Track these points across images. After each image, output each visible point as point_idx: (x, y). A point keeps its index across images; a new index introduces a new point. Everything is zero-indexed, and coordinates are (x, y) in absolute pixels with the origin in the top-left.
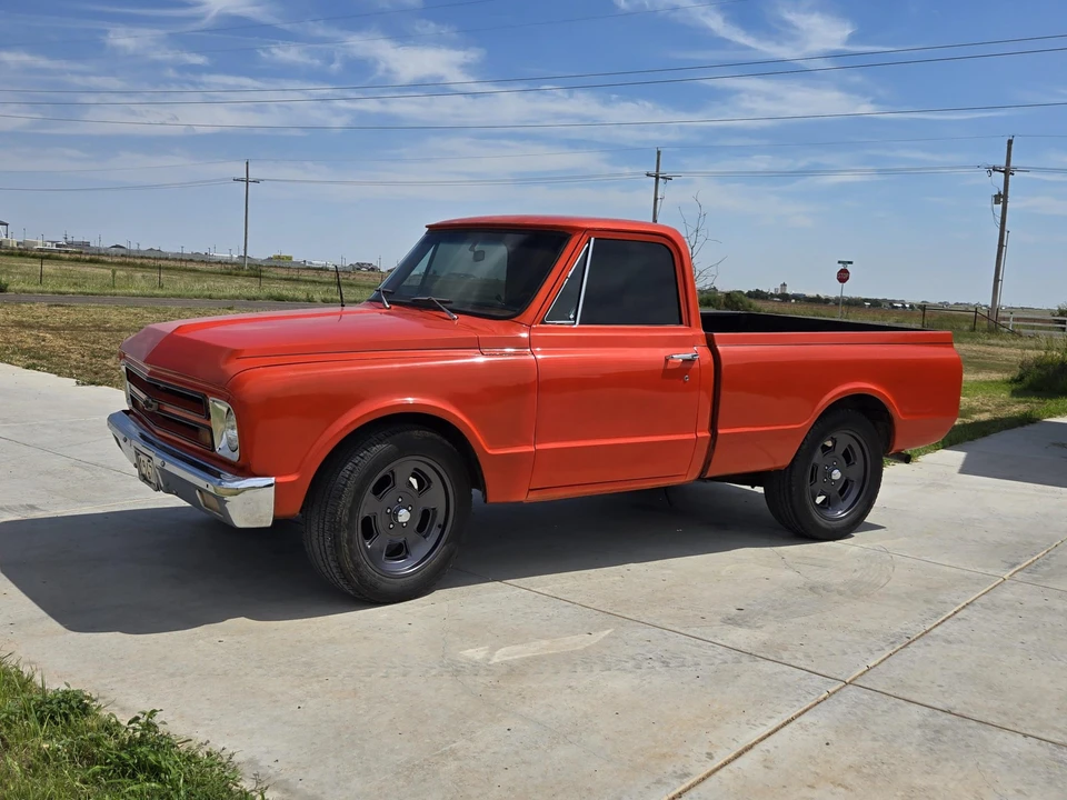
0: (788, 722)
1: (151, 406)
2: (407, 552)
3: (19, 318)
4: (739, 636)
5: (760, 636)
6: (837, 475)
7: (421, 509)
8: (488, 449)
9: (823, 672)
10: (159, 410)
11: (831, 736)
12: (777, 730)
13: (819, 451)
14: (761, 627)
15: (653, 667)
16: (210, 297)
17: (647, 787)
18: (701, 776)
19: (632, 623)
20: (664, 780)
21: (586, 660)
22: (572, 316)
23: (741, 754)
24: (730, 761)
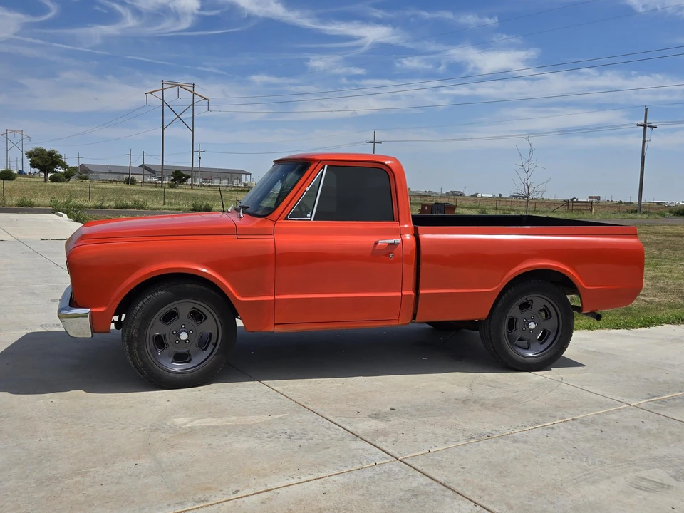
0: (320, 478)
2: (189, 359)
4: (367, 425)
5: (382, 426)
6: (532, 326)
7: (200, 333)
8: (238, 297)
11: (334, 490)
14: (390, 421)
17: (169, 505)
18: (213, 503)
19: (306, 411)
20: (186, 502)
21: (244, 430)
22: (309, 215)
23: (259, 493)
24: (244, 497)
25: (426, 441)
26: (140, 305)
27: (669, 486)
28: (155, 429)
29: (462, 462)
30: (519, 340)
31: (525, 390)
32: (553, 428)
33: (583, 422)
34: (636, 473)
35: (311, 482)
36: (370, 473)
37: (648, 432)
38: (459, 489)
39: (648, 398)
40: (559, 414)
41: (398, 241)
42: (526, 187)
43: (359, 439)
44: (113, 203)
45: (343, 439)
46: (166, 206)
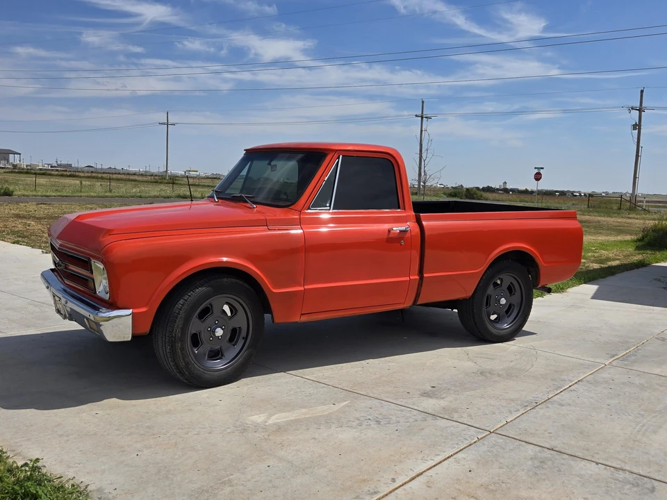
0: (448, 458)
1: (61, 266)
2: (222, 355)
3: (17, 212)
4: (430, 404)
5: (443, 403)
6: (503, 301)
7: (231, 328)
8: (273, 289)
9: (477, 426)
10: (66, 268)
11: (473, 466)
12: (440, 462)
13: (491, 286)
14: (444, 398)
15: (370, 425)
16: (141, 197)
18: (385, 493)
19: (362, 397)
20: (361, 496)
21: (328, 420)
22: (328, 205)
24: (405, 484)
25: (494, 413)
26: (181, 302)
28: (242, 429)
29: (543, 428)
31: (517, 359)
32: (574, 390)
33: (588, 382)
35: (446, 462)
36: (484, 447)
37: (642, 385)
38: (569, 452)
39: (611, 357)
40: (564, 377)
43: (438, 418)
45: (425, 420)
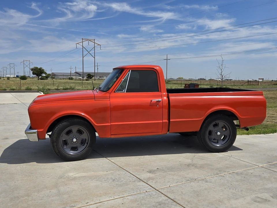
2: (78, 149)
5: (152, 176)
6: (219, 133)
7: (81, 139)
8: (96, 124)
11: (127, 202)
14: (156, 174)
21: (96, 178)
22: (124, 90)
23: (96, 203)
24: (90, 205)
25: (169, 182)
26: (57, 128)
27: (269, 201)
28: (61, 177)
29: (182, 190)
30: (214, 139)
31: (215, 160)
32: (224, 176)
33: (237, 174)
34: (256, 195)
35: (118, 199)
36: (143, 195)
37: (265, 178)
38: (178, 202)
39: (267, 163)
40: (227, 170)
41: (160, 100)
42: (221, 76)
43: (141, 181)
44: (62, 88)
45: (135, 181)
46: (83, 88)
